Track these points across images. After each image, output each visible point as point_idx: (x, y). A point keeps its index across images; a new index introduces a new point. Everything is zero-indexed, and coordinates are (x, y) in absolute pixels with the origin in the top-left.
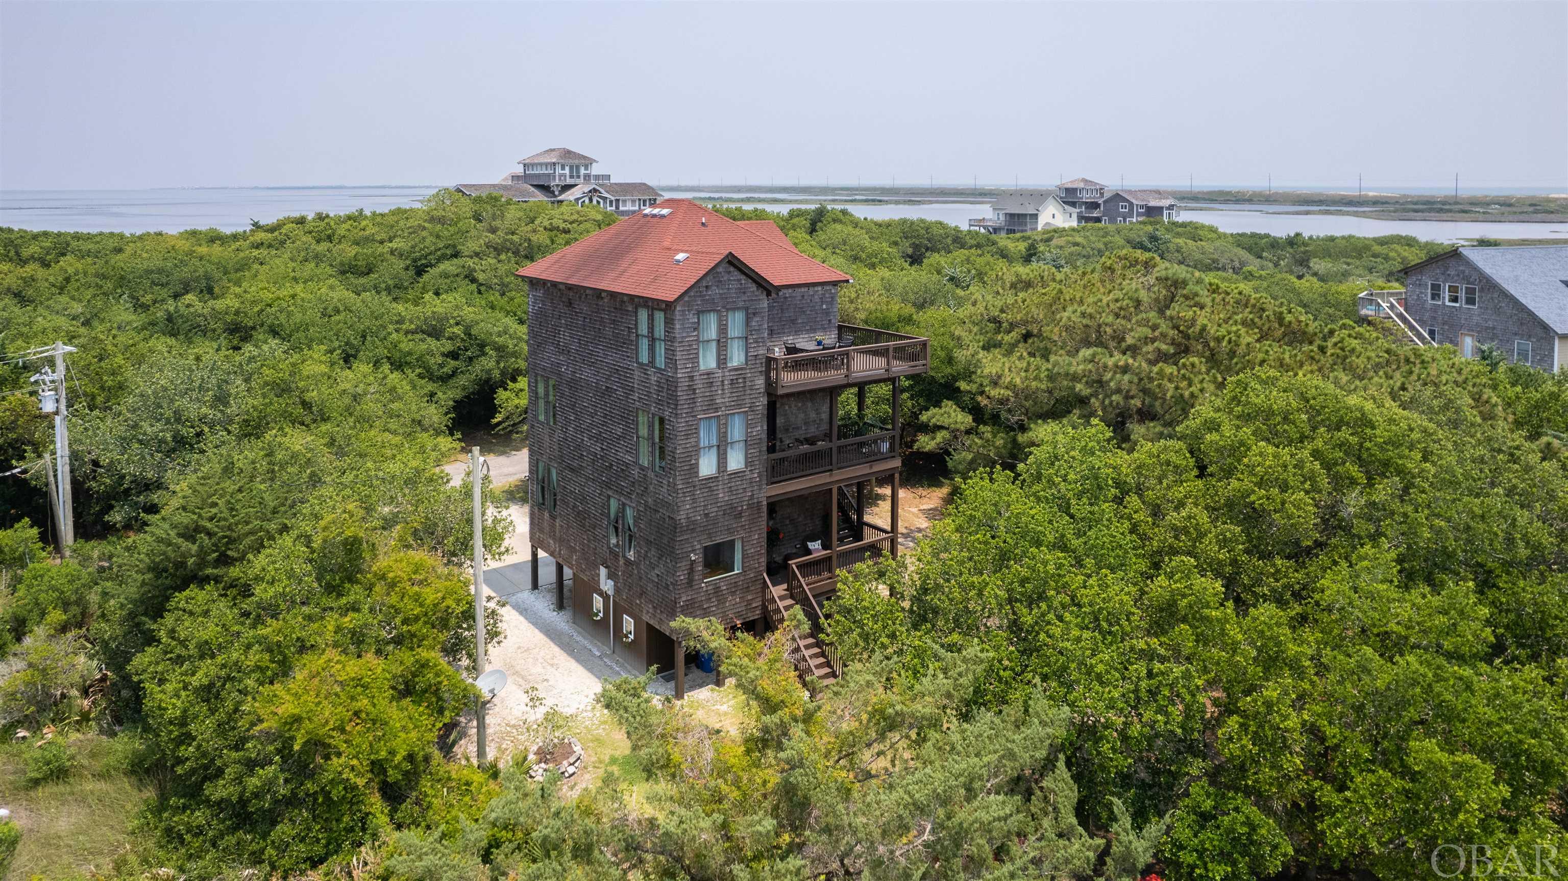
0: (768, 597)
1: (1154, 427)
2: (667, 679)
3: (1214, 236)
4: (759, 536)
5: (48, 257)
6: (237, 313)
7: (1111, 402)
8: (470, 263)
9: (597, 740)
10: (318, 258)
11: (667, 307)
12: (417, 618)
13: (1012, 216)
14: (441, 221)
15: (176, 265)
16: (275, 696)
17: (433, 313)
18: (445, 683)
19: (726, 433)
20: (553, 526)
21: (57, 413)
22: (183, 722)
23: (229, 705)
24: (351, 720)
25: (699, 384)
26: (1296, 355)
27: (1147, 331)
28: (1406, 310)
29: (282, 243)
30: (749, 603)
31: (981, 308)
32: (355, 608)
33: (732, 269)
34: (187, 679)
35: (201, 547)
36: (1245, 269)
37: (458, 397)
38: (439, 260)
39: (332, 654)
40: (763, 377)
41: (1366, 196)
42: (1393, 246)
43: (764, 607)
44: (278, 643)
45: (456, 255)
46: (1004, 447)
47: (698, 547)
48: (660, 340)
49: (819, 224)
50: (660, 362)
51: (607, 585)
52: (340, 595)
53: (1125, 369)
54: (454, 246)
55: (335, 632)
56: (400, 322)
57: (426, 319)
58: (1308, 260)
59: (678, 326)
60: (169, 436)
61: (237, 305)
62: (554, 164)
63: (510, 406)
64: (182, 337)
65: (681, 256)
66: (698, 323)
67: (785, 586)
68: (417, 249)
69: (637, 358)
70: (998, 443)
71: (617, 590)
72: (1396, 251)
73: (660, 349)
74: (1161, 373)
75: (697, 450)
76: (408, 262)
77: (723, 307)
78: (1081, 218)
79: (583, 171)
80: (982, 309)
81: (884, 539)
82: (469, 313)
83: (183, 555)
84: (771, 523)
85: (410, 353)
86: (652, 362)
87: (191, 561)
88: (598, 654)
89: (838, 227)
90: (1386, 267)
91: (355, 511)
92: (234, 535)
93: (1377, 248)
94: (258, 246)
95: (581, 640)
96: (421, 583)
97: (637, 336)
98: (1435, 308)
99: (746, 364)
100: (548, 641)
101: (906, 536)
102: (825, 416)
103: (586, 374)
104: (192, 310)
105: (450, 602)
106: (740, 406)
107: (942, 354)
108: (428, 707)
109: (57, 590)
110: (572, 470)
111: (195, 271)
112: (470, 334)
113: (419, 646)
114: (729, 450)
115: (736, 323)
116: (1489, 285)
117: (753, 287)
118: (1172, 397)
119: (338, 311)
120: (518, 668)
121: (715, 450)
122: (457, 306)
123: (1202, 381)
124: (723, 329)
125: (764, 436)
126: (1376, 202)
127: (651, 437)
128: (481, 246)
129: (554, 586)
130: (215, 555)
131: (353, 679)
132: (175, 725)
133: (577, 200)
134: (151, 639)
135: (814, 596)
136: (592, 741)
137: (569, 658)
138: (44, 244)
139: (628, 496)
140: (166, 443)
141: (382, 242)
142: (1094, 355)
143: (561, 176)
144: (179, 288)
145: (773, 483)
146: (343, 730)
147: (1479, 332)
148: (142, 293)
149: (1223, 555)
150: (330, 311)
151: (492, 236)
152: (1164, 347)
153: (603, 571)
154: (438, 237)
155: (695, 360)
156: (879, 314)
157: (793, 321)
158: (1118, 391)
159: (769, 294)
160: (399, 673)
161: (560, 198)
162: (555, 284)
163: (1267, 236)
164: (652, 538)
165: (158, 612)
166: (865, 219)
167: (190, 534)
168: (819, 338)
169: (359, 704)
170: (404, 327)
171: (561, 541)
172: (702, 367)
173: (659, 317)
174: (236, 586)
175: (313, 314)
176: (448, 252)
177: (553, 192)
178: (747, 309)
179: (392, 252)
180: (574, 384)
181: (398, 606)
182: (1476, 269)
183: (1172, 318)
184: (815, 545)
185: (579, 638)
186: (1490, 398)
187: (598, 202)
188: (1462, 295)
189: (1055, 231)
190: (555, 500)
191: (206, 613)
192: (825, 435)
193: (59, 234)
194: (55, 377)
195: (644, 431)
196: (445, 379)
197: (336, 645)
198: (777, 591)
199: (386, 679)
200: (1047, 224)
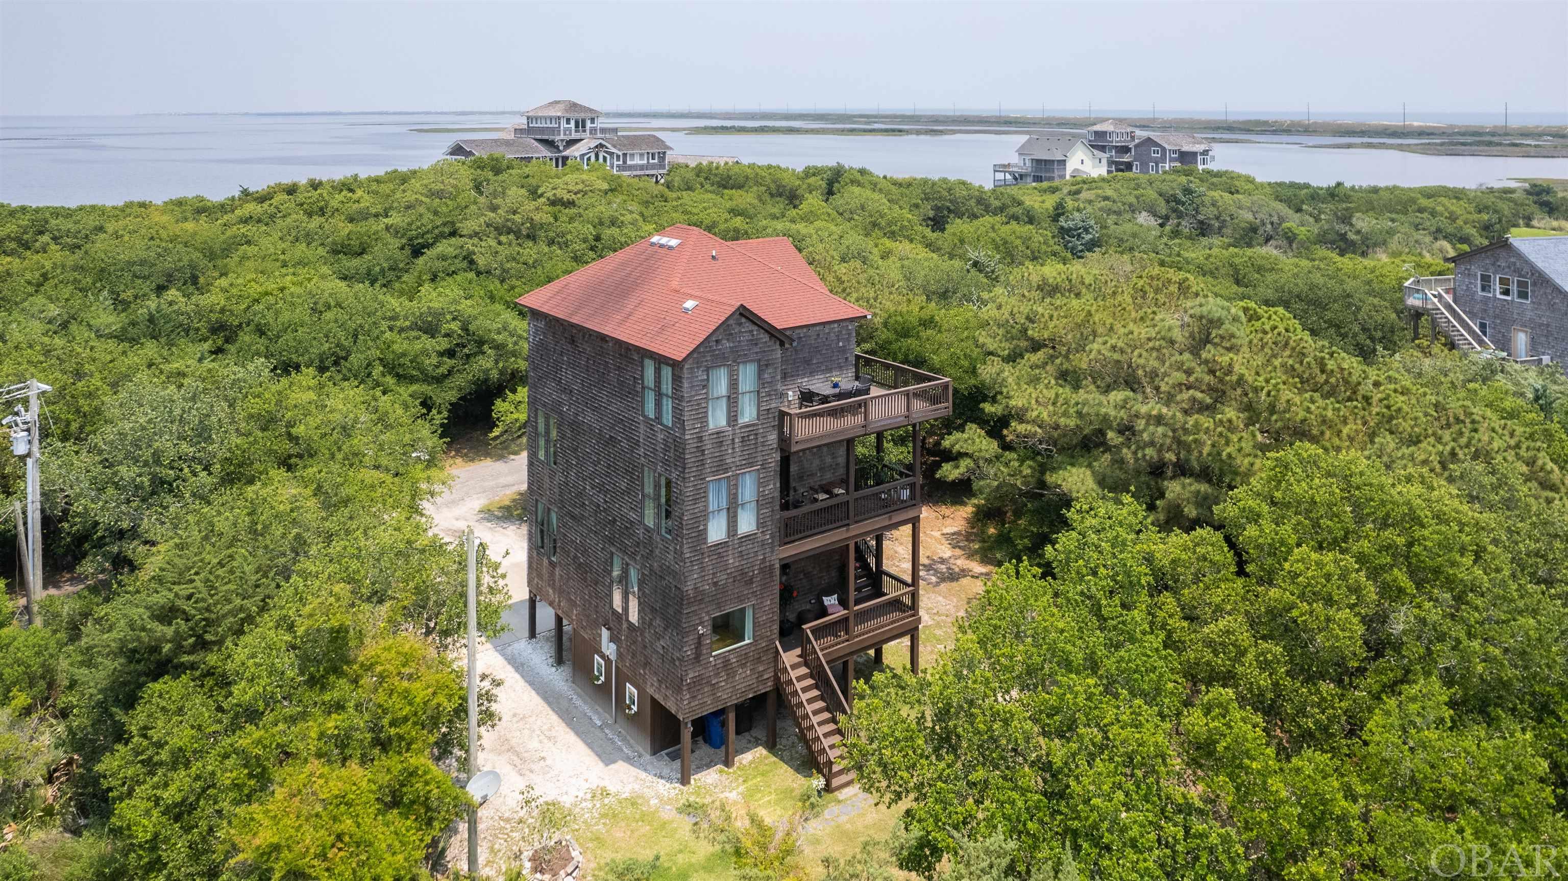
0: (780, 666)
1: (1191, 485)
2: (673, 757)
3: (1250, 186)
4: (771, 602)
5: (25, 237)
6: (222, 311)
7: (1144, 455)
8: (469, 245)
9: (598, 838)
10: (309, 238)
11: (676, 365)
12: (406, 719)
13: (1039, 161)
14: (439, 194)
15: (159, 255)
16: (252, 819)
17: (429, 308)
18: (435, 791)
19: (736, 494)
20: (552, 574)
21: (29, 455)
22: (154, 844)
23: (203, 825)
24: (333, 846)
25: (708, 446)
26: (1339, 410)
27: (1179, 376)
28: (1455, 301)
29: (272, 217)
30: (761, 674)
31: (1006, 311)
32: (339, 707)
33: (743, 320)
34: (159, 792)
35: (177, 632)
36: (1284, 225)
37: (454, 400)
38: (436, 240)
39: (315, 765)
40: (776, 432)
41: (1411, 126)
42: (1439, 200)
43: (777, 679)
44: (257, 757)
45: (453, 234)
46: (1032, 476)
47: (707, 618)
48: (667, 396)
49: (836, 185)
50: (668, 419)
51: (610, 649)
52: (323, 688)
53: (1159, 420)
54: (453, 223)
55: (319, 739)
56: (394, 318)
57: (421, 314)
58: (1350, 217)
59: (686, 385)
60: (146, 480)
61: (223, 302)
62: (559, 118)
63: (510, 418)
64: (163, 340)
65: (690, 304)
66: (708, 380)
67: (798, 651)
68: (414, 227)
69: (643, 411)
70: (1025, 473)
71: (620, 655)
72: (1443, 205)
73: (668, 405)
74: (1197, 425)
75: (703, 517)
76: (404, 241)
77: (734, 361)
78: (1110, 163)
79: (589, 125)
80: (1007, 315)
81: (905, 594)
82: (466, 307)
83: (158, 640)
84: (784, 578)
85: (404, 355)
86: (658, 418)
87: (167, 648)
88: (599, 723)
89: (856, 190)
90: (1431, 224)
91: (342, 593)
92: (213, 616)
93: (1424, 202)
94: (245, 221)
95: (583, 705)
96: (410, 677)
97: (643, 388)
98: (1486, 300)
99: (758, 419)
100: (546, 706)
101: (928, 568)
102: (841, 460)
103: (589, 418)
104: (176, 307)
105: (441, 699)
106: (751, 465)
107: (966, 363)
108: (416, 819)
109: (23, 663)
110: (573, 517)
111: (180, 260)
112: (467, 330)
113: (408, 750)
114: (739, 511)
115: (747, 376)
116: (1542, 280)
117: (765, 337)
118: (1209, 455)
119: (329, 307)
120: (514, 742)
121: (724, 513)
122: (455, 300)
123: (1240, 439)
124: (733, 385)
125: (777, 494)
126: (1421, 133)
127: (657, 497)
128: (480, 226)
129: (553, 633)
130: (191, 640)
131: (336, 797)
132: (144, 849)
133: (582, 156)
134: (120, 735)
135: (827, 662)
136: (591, 840)
137: (568, 730)
138: (21, 222)
139: (633, 556)
140: (142, 488)
141: (376, 216)
142: (1125, 401)
143: (565, 130)
144: (162, 281)
145: (786, 544)
146: (323, 856)
147: (1532, 328)
148: (122, 287)
149: (1264, 681)
150: (320, 307)
151: (492, 215)
152: (1199, 395)
153: (605, 633)
154: (436, 213)
155: (704, 419)
156: (899, 318)
157: (807, 362)
158: (1152, 444)
159: (782, 344)
160: (386, 784)
161: (565, 154)
162: (557, 320)
163: (1307, 186)
164: (658, 606)
165: (130, 702)
166: (885, 177)
167: (167, 615)
168: (835, 379)
169: (343, 827)
170: (398, 323)
171: (561, 592)
172: (711, 426)
173: (667, 372)
174: (213, 674)
175: (301, 313)
176: (447, 230)
177: (557, 147)
178: (759, 361)
179: (387, 228)
180: (575, 426)
181: (386, 705)
182: (1527, 262)
183: (1206, 362)
184: (830, 601)
185: (579, 702)
186: (1544, 464)
187: (605, 159)
188: (1514, 288)
189: (1084, 182)
190: (555, 547)
191: (180, 711)
192: (842, 481)
193: (37, 210)
194: (28, 417)
195: (649, 489)
196: (439, 380)
197: (319, 755)
198: (790, 657)
199: (371, 791)
200: (1076, 170)
